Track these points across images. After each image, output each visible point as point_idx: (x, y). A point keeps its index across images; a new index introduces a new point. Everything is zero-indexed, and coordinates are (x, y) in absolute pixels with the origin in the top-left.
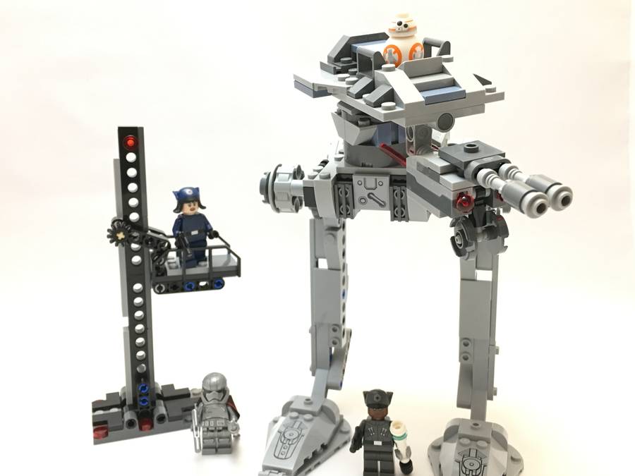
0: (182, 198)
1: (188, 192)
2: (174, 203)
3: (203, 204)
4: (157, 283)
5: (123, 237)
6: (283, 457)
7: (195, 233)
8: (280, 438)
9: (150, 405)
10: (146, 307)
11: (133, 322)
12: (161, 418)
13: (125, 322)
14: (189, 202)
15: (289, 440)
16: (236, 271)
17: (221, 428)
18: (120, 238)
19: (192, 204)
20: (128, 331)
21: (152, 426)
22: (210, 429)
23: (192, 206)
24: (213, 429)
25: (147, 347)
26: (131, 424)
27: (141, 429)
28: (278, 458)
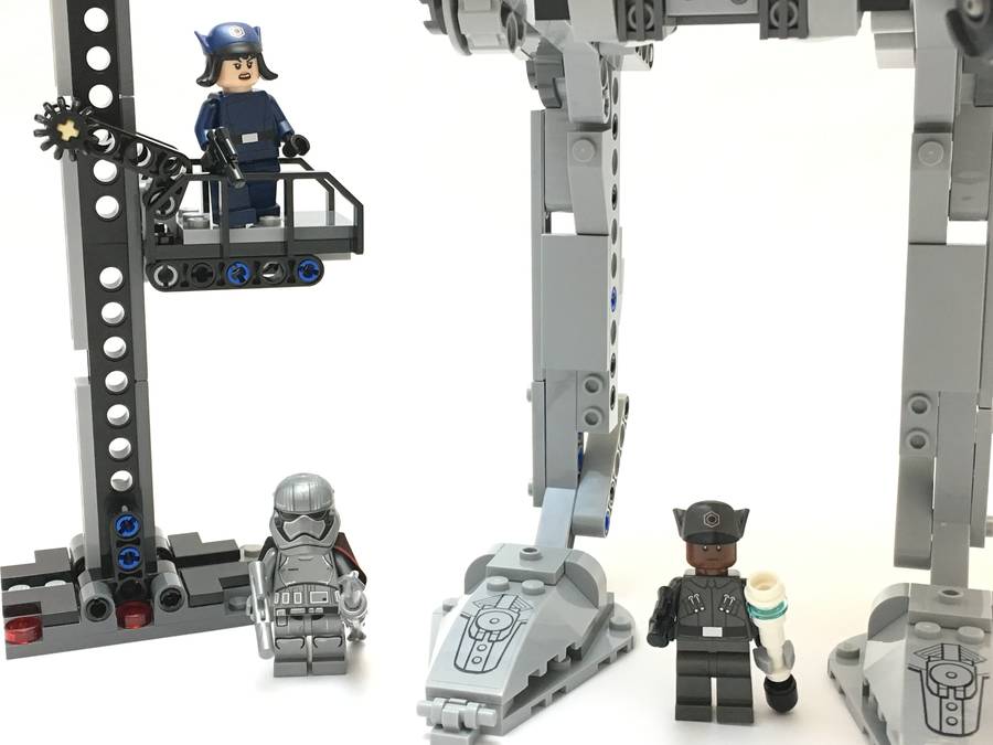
0: (218, 50)
1: (235, 34)
2: (199, 63)
3: (271, 66)
4: (158, 262)
5: (75, 133)
6: (479, 668)
7: (250, 138)
8: (467, 630)
9: (143, 568)
10: (130, 327)
11: (100, 364)
12: (172, 599)
13: (80, 364)
14: (235, 56)
15: (491, 632)
16: (352, 241)
17: (320, 610)
18: (66, 137)
19: (244, 62)
20: (87, 385)
21: (149, 619)
22: (293, 611)
23: (244, 68)
24: (302, 611)
25: (135, 429)
26: (97, 609)
27: (121, 624)
28: (464, 670)
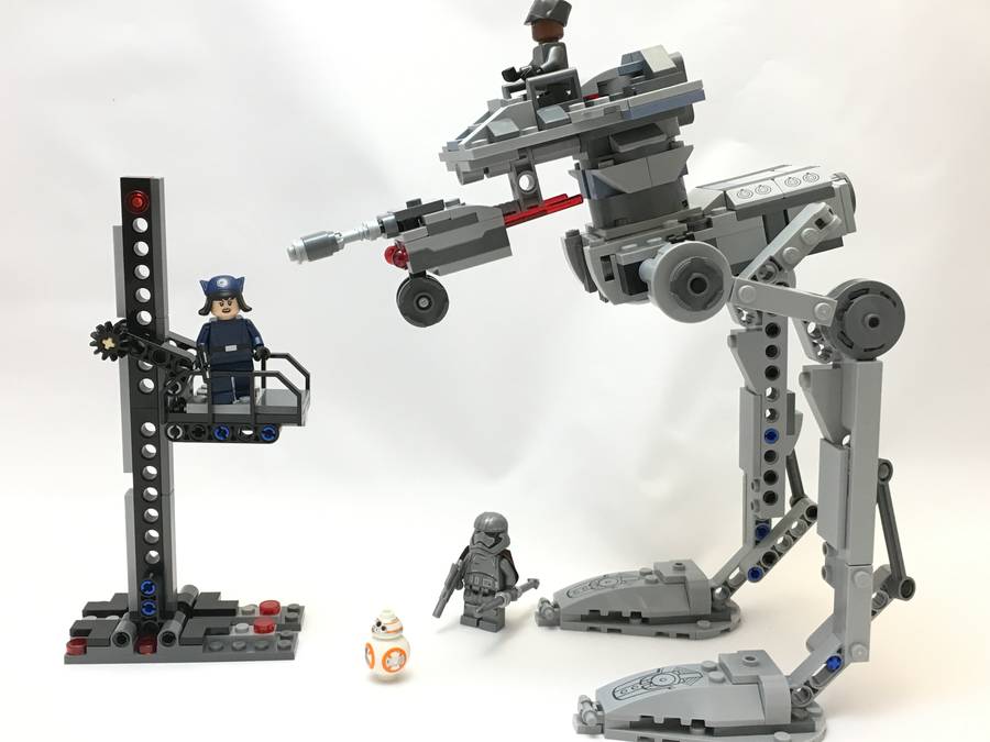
0: (212, 291)
1: (224, 283)
4: (170, 424)
7: (231, 348)
9: (158, 616)
10: (162, 461)
12: (169, 639)
13: (128, 481)
17: (487, 591)
18: (107, 347)
19: (226, 302)
20: (132, 495)
21: (154, 650)
22: (474, 588)
23: (226, 305)
24: (477, 589)
25: (163, 524)
26: (121, 639)
27: (137, 650)
